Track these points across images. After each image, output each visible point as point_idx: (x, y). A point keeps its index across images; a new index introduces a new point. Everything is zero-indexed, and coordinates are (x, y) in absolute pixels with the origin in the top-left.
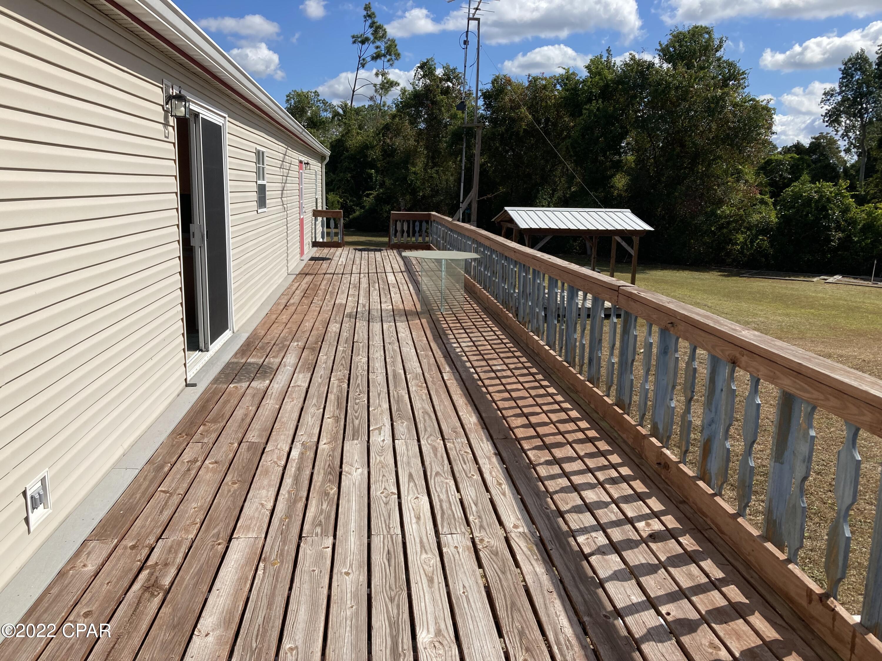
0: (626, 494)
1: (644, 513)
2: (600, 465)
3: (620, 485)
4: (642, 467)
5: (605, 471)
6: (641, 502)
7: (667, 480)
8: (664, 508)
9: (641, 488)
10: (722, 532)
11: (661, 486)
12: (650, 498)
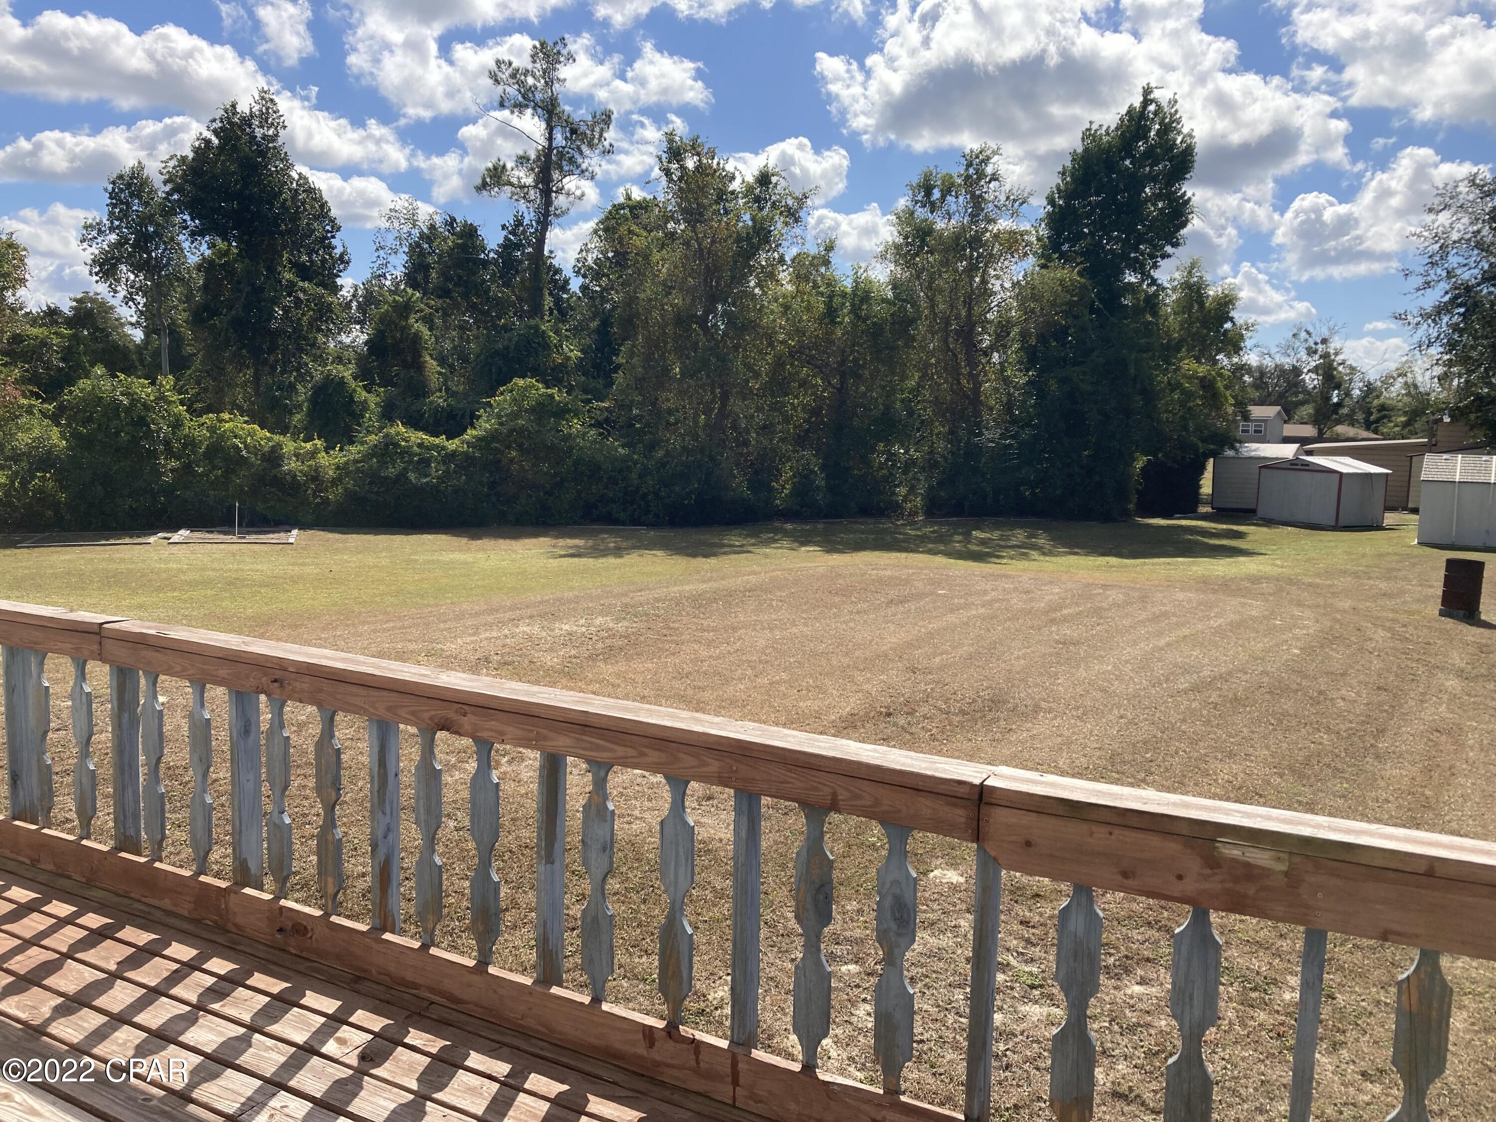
0: (260, 1007)
1: (318, 1025)
2: (166, 974)
3: (233, 994)
4: (238, 947)
5: (185, 981)
6: (295, 1009)
7: (304, 954)
8: (340, 1003)
9: (275, 985)
10: (459, 1001)
11: (301, 968)
12: (304, 996)
